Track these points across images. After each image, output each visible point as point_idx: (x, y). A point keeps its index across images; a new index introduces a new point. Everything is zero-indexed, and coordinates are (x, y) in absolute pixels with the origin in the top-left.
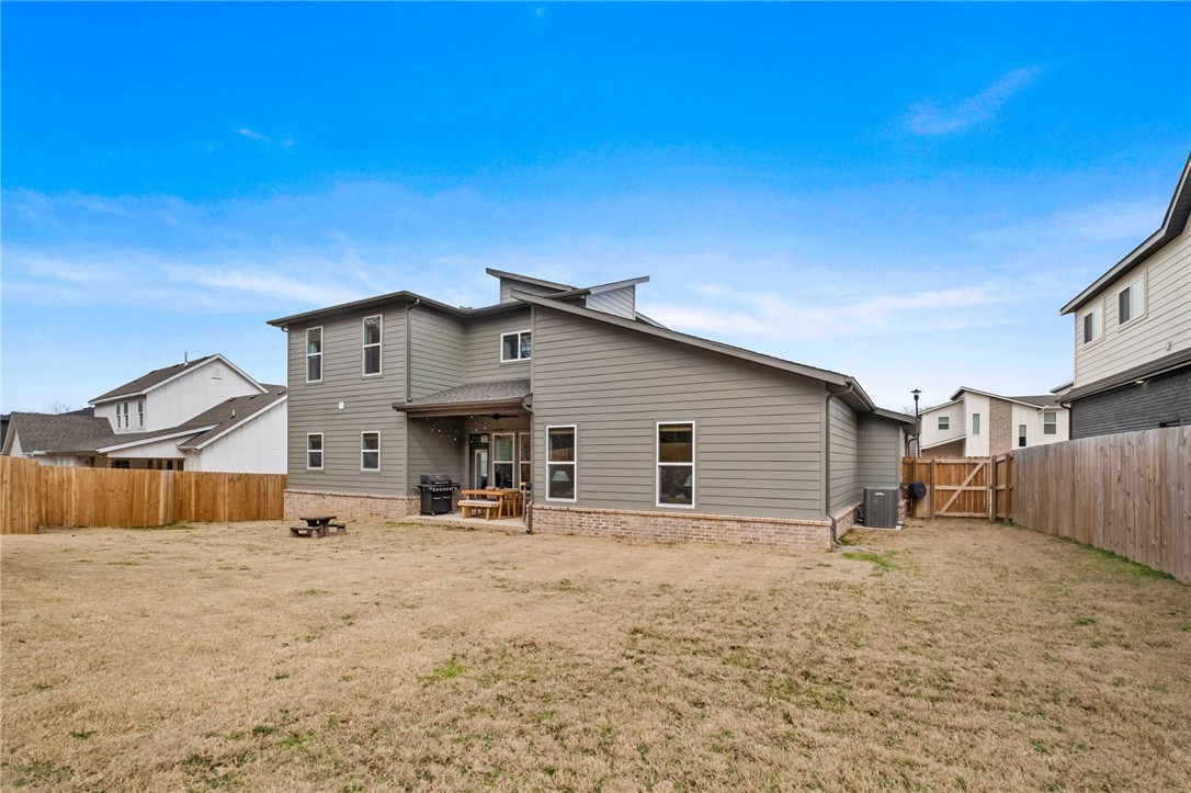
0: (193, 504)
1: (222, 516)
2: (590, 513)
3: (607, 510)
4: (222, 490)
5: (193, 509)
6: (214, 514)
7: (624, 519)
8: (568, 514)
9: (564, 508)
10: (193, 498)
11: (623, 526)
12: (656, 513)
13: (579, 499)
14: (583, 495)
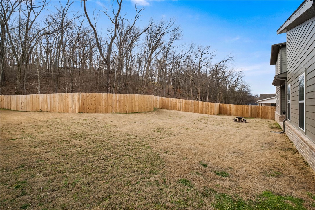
0: (261, 114)
1: (269, 118)
4: (269, 111)
5: (261, 115)
6: (267, 117)
10: (261, 112)
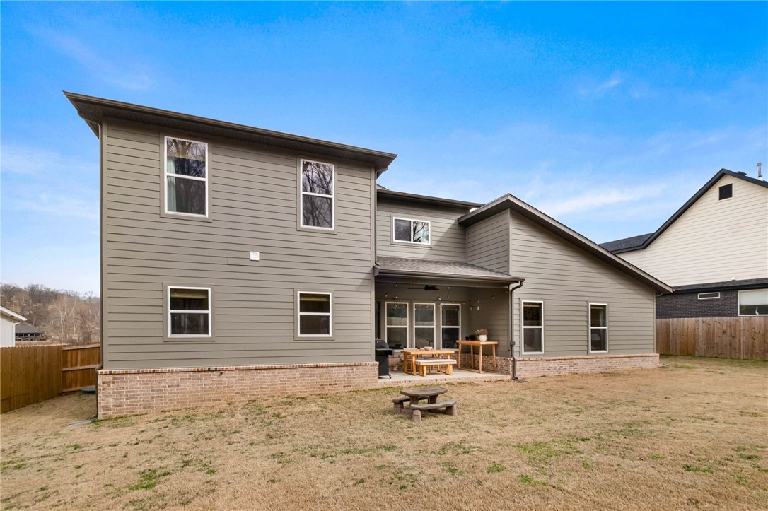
2: (555, 360)
3: (567, 357)
7: (575, 362)
8: (541, 362)
9: (539, 358)
11: (575, 366)
12: (591, 356)
13: (546, 351)
14: (548, 349)
